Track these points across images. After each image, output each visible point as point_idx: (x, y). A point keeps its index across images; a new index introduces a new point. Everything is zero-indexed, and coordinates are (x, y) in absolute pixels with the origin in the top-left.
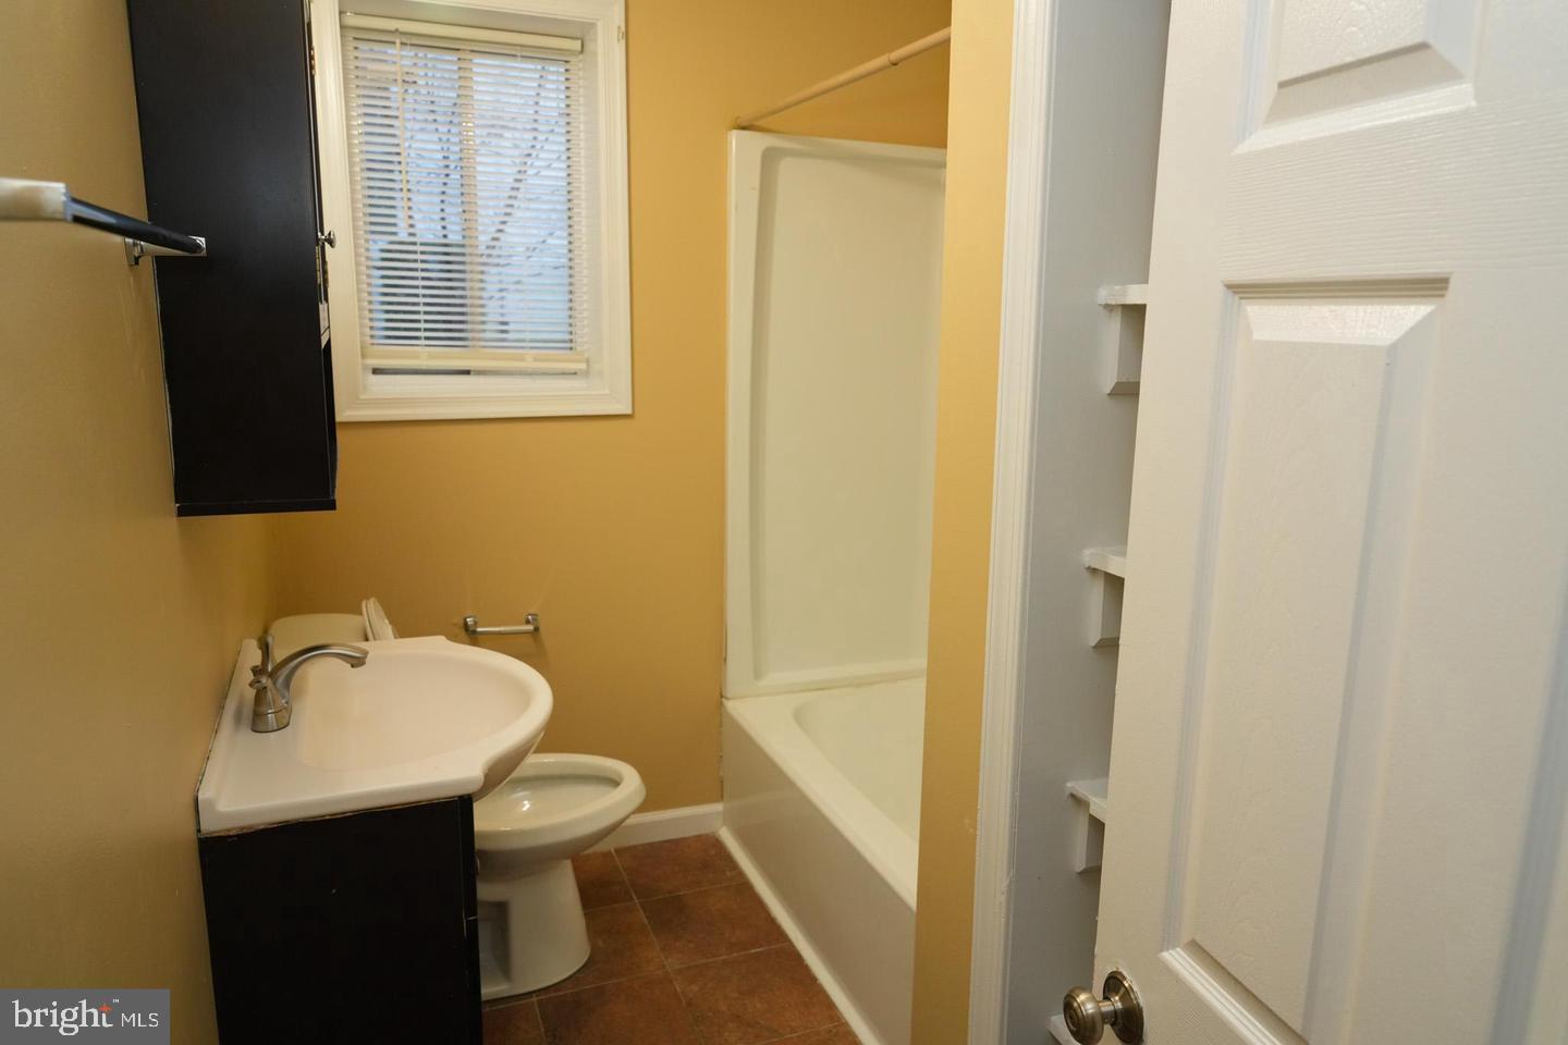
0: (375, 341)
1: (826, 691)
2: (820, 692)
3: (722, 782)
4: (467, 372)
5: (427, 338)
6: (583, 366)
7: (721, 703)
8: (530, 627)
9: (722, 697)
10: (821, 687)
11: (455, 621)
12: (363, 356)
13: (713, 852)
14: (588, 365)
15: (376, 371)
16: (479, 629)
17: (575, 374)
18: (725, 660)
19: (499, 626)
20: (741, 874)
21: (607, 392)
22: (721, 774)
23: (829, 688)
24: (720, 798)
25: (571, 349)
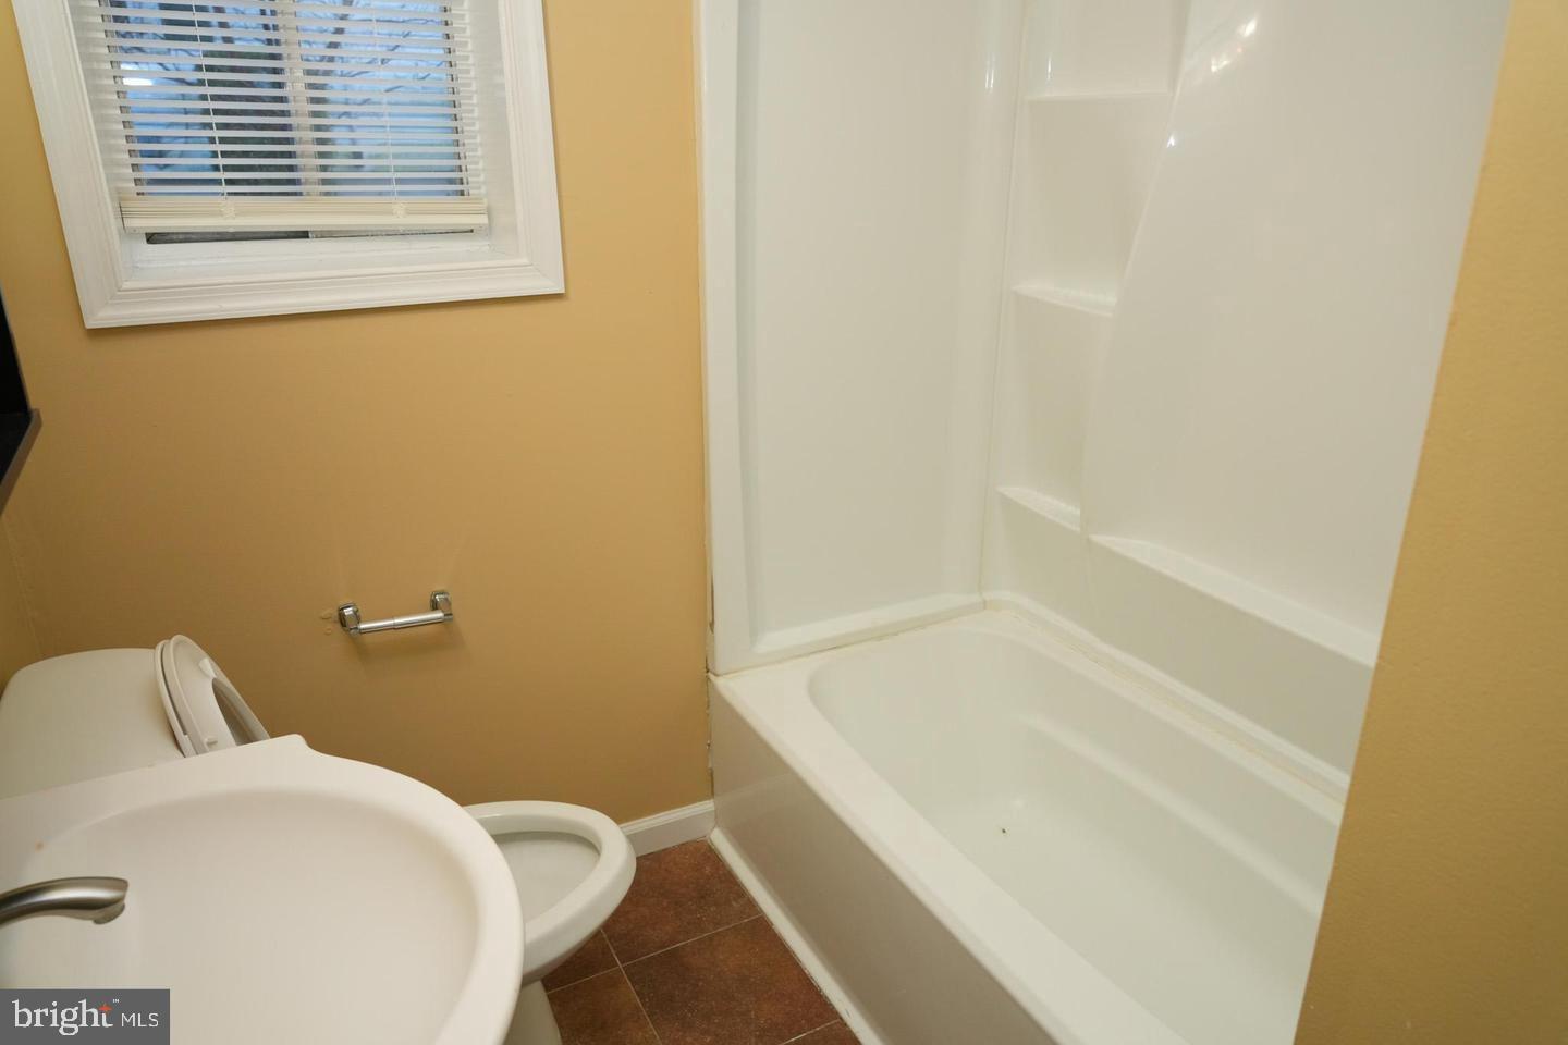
0: (141, 189)
1: (841, 650)
2: (834, 652)
3: (712, 775)
4: (304, 235)
5: (230, 182)
6: (483, 220)
7: (708, 679)
8: (439, 615)
9: (708, 671)
10: (835, 645)
11: (324, 613)
12: (122, 214)
13: (708, 870)
14: (489, 218)
15: (152, 238)
16: (362, 626)
17: (472, 231)
18: (712, 624)
19: (392, 618)
20: (751, 904)
21: (525, 261)
22: (710, 766)
23: (846, 645)
24: (711, 793)
25: (462, 193)
